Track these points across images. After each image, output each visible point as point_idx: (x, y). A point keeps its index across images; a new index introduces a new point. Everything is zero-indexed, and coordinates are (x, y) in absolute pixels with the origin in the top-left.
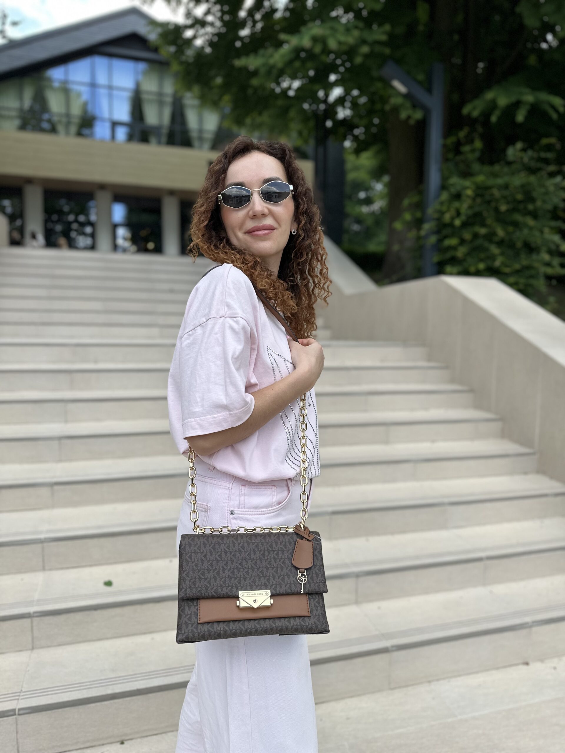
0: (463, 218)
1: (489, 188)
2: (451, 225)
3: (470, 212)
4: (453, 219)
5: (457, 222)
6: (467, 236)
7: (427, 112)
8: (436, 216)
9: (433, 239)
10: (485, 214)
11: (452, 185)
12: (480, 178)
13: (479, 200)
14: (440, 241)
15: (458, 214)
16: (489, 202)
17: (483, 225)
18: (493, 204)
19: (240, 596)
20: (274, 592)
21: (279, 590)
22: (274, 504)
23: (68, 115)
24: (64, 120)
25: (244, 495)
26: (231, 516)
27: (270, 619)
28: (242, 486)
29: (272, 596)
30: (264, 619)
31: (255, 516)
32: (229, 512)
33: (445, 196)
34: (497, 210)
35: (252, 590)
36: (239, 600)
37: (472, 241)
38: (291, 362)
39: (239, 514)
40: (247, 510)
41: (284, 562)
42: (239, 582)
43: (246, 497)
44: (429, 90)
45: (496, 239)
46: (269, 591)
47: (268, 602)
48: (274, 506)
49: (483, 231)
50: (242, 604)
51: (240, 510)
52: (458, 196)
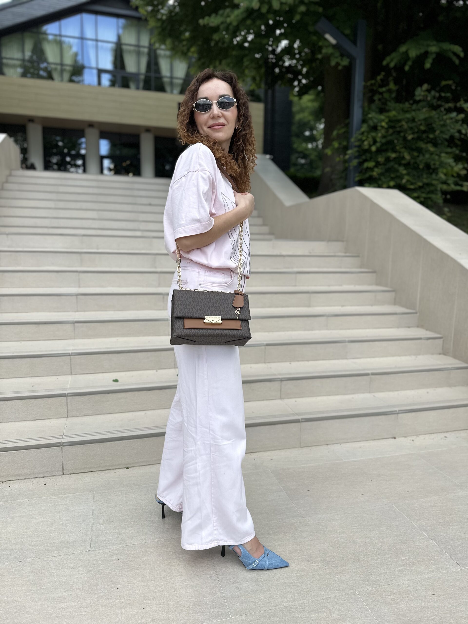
0: (378, 145)
1: (399, 121)
2: (368, 151)
3: (384, 141)
4: (370, 146)
5: (374, 149)
6: (381, 159)
7: (352, 59)
8: (357, 144)
9: (355, 162)
10: (396, 141)
11: (371, 119)
12: (393, 113)
13: (391, 131)
14: (361, 164)
15: (375, 142)
16: (399, 132)
17: (394, 150)
18: (402, 134)
19: (205, 318)
20: (223, 318)
21: (226, 317)
22: (223, 283)
23: (62, 64)
24: (59, 67)
25: (207, 276)
26: (200, 286)
27: (221, 329)
28: (206, 271)
29: (222, 320)
30: (218, 329)
31: (212, 287)
32: (198, 283)
33: (364, 128)
34: (405, 138)
35: (211, 316)
36: (205, 320)
37: (384, 164)
38: (235, 202)
39: (204, 285)
40: (208, 283)
41: (228, 305)
42: (205, 312)
43: (208, 277)
44: (354, 42)
45: (403, 162)
46: (221, 317)
47: (220, 322)
48: (223, 284)
49: (393, 155)
50: (206, 321)
51: (204, 283)
52: (374, 128)
